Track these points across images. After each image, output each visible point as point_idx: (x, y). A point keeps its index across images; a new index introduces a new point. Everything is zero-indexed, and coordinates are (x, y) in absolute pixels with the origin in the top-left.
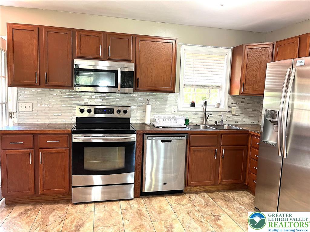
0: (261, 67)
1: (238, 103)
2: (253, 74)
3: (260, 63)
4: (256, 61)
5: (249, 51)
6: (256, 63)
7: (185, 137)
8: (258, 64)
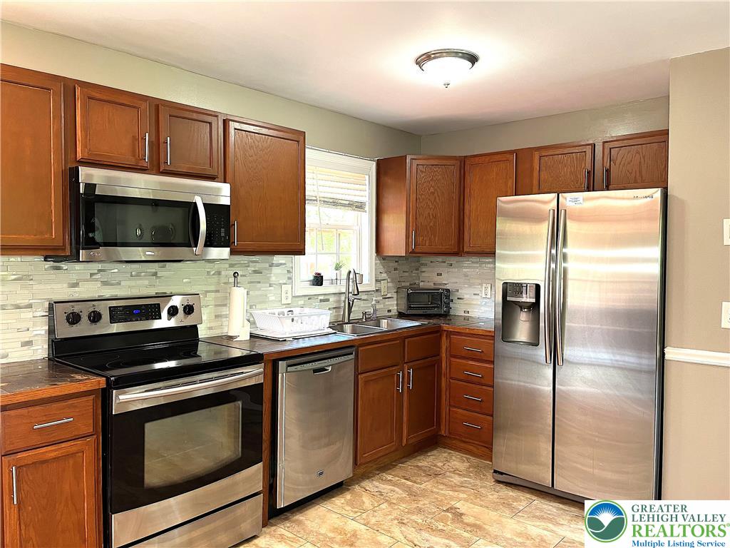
0: (442, 202)
1: (390, 272)
2: (429, 213)
3: (439, 194)
4: (432, 190)
5: (419, 171)
6: (433, 193)
7: (352, 354)
8: (436, 194)
